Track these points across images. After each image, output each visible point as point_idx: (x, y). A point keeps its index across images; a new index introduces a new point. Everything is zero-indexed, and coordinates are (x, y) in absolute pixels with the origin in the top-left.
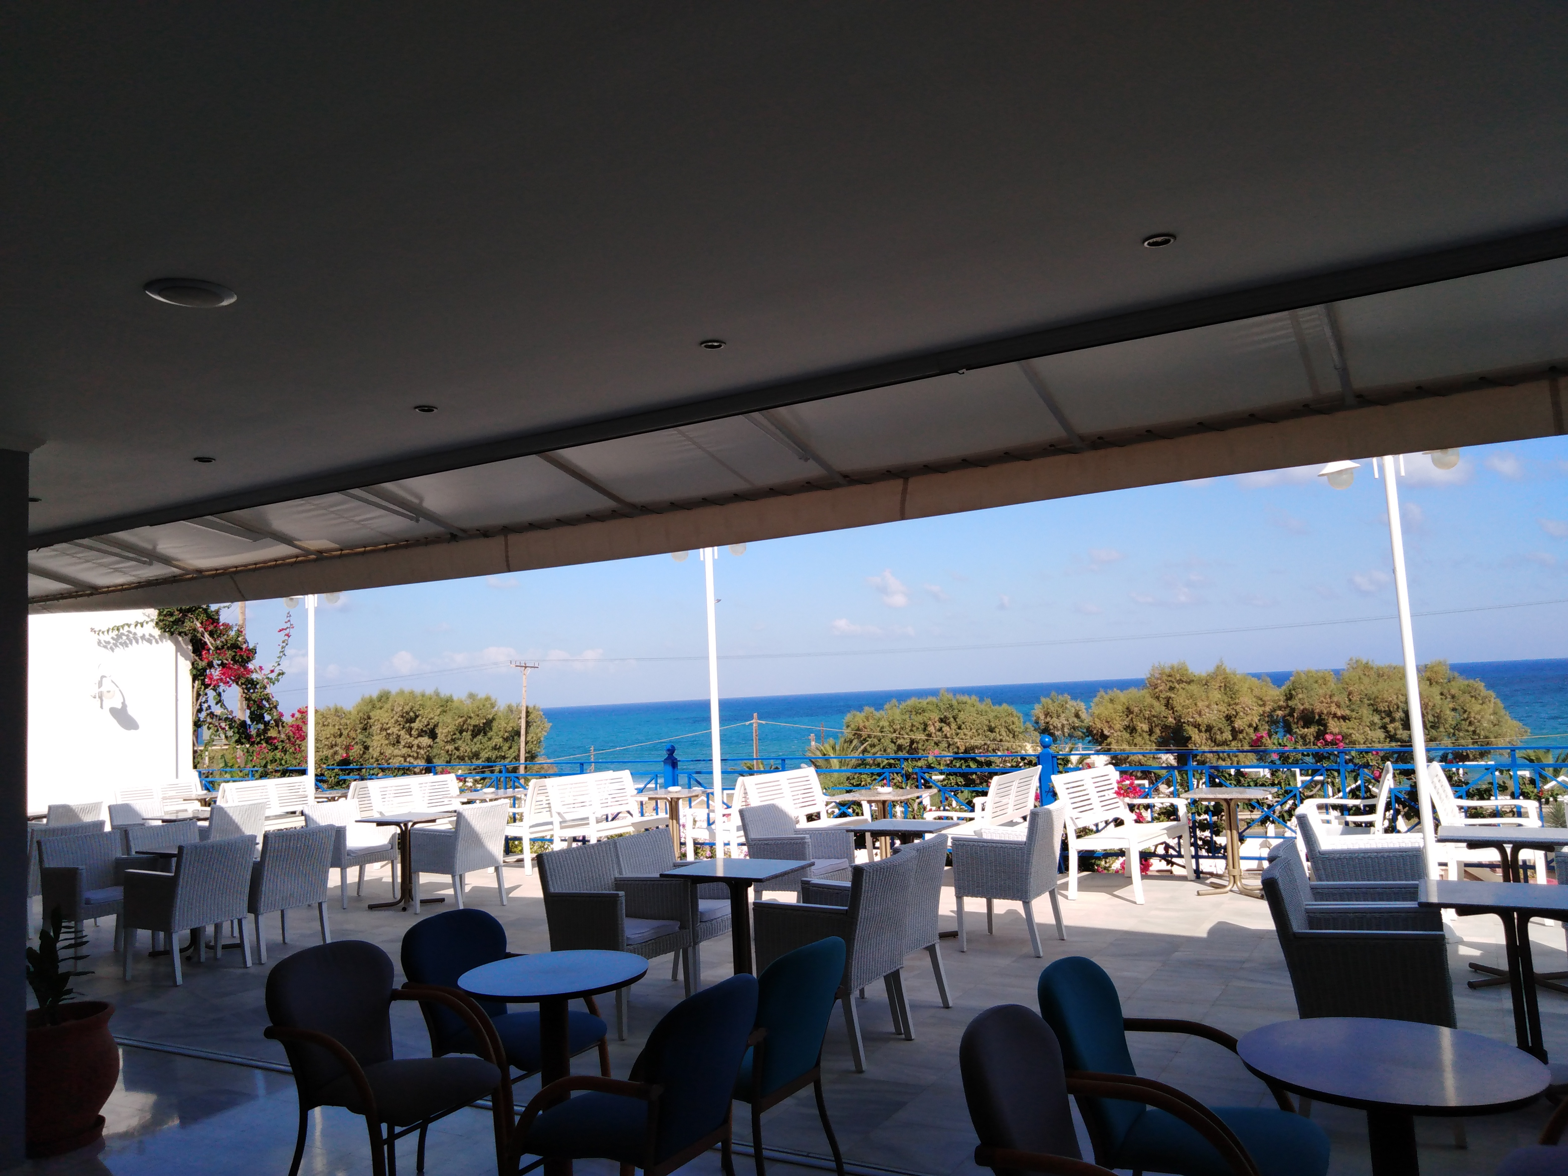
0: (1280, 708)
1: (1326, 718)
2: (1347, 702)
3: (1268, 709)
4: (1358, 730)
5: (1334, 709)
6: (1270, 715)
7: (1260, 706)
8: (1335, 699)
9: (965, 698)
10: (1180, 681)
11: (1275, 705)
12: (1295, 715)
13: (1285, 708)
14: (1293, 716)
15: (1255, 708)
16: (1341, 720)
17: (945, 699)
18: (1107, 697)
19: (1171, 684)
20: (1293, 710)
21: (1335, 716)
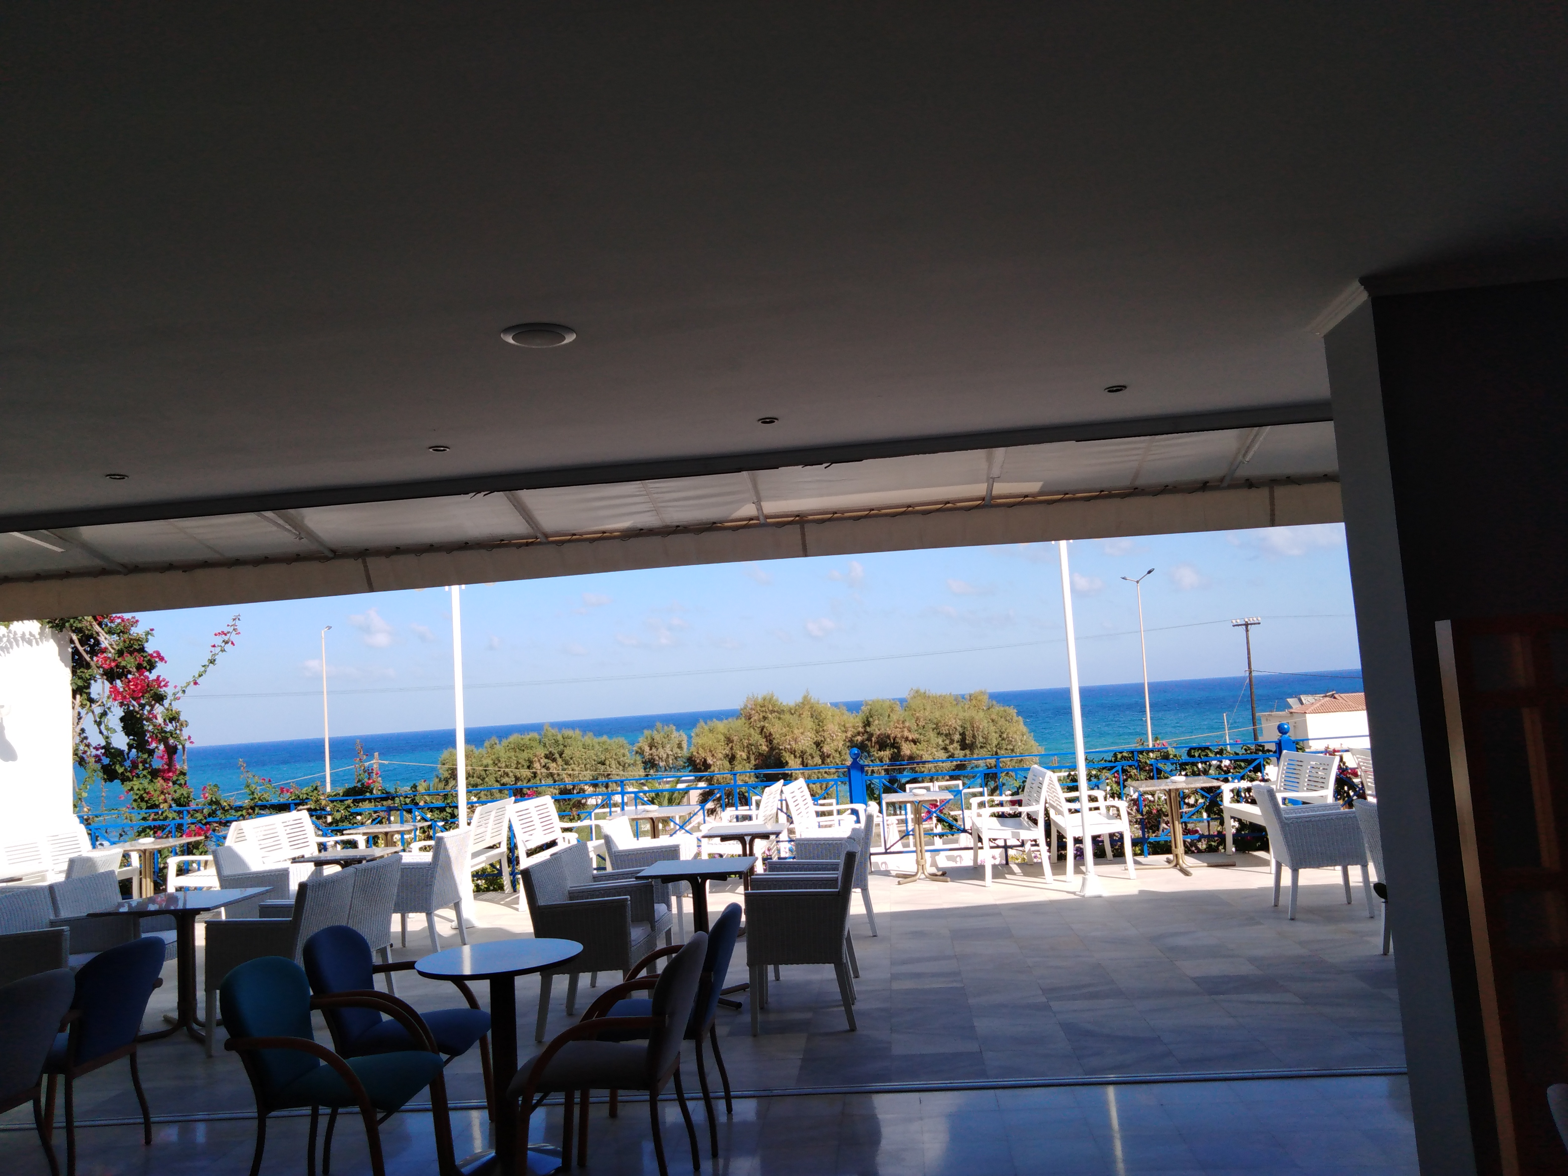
0: (859, 734)
1: (900, 741)
2: (915, 727)
3: (849, 734)
4: (927, 751)
5: (906, 733)
6: (851, 741)
7: (843, 731)
8: (907, 724)
9: (569, 733)
10: (772, 712)
11: (855, 731)
12: (873, 739)
13: (863, 734)
14: (871, 741)
15: (839, 734)
16: (912, 743)
17: (550, 734)
18: (706, 728)
19: (764, 714)
20: (871, 735)
21: (907, 739)
